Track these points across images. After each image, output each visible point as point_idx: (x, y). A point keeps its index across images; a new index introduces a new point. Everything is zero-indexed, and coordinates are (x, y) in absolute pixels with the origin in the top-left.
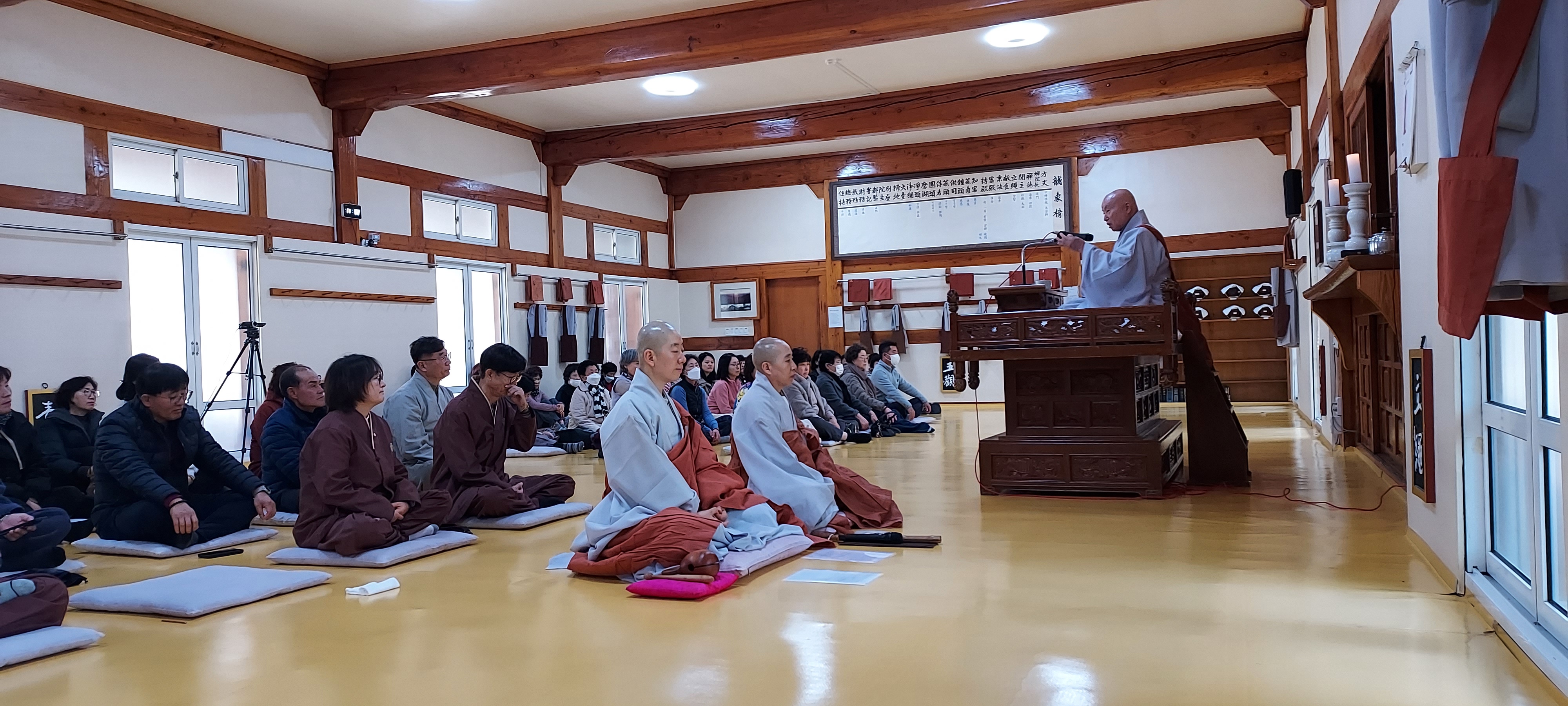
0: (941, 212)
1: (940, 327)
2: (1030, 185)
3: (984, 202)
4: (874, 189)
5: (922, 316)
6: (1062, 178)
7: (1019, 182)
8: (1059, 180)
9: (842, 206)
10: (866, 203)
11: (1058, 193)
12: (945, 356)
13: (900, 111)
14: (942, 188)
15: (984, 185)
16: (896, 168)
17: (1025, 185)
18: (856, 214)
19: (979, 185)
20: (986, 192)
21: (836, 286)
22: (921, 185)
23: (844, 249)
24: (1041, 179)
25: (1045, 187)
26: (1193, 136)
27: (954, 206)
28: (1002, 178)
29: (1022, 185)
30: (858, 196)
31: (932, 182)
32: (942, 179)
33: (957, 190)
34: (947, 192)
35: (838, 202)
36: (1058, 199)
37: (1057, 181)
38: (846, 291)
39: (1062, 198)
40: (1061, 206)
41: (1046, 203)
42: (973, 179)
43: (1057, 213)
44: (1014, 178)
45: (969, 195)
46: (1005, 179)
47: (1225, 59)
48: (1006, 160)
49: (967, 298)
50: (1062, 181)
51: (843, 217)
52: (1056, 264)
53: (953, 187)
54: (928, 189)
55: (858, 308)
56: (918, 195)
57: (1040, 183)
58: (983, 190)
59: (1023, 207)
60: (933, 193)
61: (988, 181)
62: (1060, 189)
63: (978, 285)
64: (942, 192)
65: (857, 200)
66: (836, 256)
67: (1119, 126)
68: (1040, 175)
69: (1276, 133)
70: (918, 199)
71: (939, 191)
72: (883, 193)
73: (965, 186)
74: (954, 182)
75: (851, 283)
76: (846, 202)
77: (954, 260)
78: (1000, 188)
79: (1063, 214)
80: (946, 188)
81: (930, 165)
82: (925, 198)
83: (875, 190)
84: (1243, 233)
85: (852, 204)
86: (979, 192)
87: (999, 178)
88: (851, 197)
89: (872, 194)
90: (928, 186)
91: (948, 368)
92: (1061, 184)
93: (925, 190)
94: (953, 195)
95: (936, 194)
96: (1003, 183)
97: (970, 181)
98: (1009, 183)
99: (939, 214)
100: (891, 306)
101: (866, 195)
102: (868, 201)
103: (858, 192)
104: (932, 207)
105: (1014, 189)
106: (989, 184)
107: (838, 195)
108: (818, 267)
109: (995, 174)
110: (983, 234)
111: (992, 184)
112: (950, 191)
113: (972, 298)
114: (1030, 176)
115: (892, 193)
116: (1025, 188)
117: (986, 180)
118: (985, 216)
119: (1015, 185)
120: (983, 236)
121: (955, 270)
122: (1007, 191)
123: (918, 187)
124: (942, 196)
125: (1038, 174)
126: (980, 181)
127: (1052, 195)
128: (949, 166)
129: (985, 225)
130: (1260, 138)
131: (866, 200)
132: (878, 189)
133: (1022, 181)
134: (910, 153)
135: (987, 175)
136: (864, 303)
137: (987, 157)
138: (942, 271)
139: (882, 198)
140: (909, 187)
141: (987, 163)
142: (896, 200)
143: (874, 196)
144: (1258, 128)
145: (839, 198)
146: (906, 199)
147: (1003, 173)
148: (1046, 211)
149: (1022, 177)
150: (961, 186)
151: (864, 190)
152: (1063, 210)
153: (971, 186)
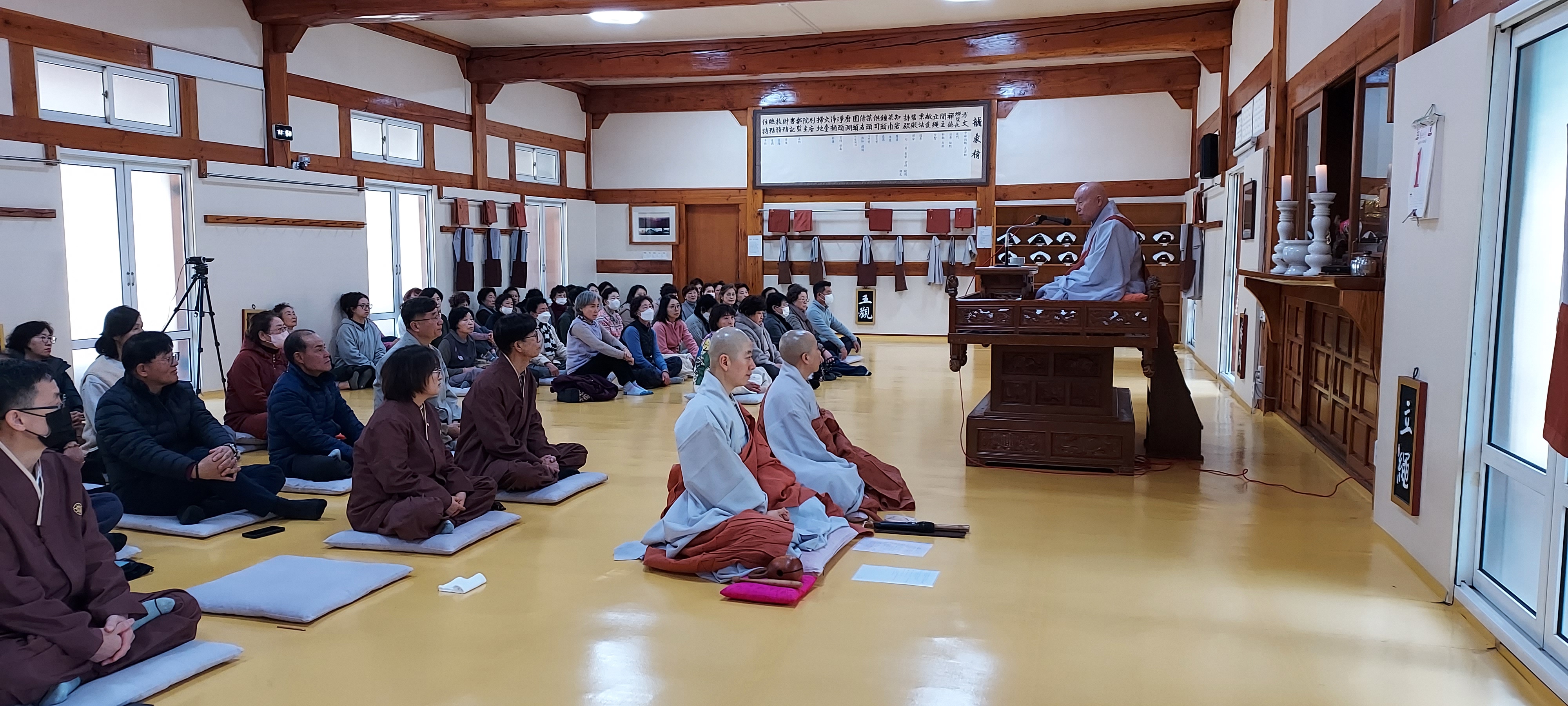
0: (863, 146)
1: (858, 260)
2: (950, 125)
3: (906, 139)
4: (798, 119)
5: (840, 248)
6: (982, 120)
7: (940, 121)
8: (979, 121)
9: (765, 135)
10: (789, 133)
11: (977, 135)
12: (861, 288)
13: (840, 51)
14: (866, 123)
15: (907, 122)
16: (820, 99)
17: (946, 125)
18: (779, 144)
19: (901, 122)
20: (908, 130)
21: (756, 215)
22: (845, 118)
23: (767, 178)
24: (962, 120)
25: (965, 128)
26: (1107, 86)
27: (877, 142)
28: (924, 117)
29: (943, 124)
30: (782, 126)
31: (856, 116)
32: (866, 113)
33: (880, 125)
34: (869, 127)
35: (762, 131)
36: (977, 140)
37: (977, 123)
38: (766, 221)
39: (981, 139)
40: (979, 147)
41: (966, 143)
42: (896, 116)
43: (976, 154)
44: (936, 117)
45: (891, 131)
46: (927, 117)
47: (1156, 23)
48: (928, 99)
49: (885, 233)
50: (982, 123)
51: (766, 146)
52: (972, 204)
53: (876, 122)
54: (852, 123)
55: (778, 238)
56: (841, 128)
57: (961, 123)
58: (905, 127)
59: (943, 146)
60: (856, 128)
61: (911, 118)
62: (979, 130)
63: (896, 221)
64: (865, 127)
65: (780, 130)
66: (757, 184)
67: (1039, 72)
68: (961, 116)
69: (1185, 87)
70: (842, 132)
71: (862, 126)
72: (806, 124)
73: (888, 122)
74: (878, 118)
75: (772, 213)
76: (769, 131)
77: (875, 195)
78: (922, 126)
79: (980, 155)
80: (869, 123)
81: (854, 99)
82: (849, 131)
83: (799, 121)
84: (1148, 182)
85: (776, 134)
86: (901, 129)
87: (922, 116)
88: (775, 126)
89: (795, 125)
90: (851, 120)
91: (863, 301)
92: (981, 126)
93: (848, 124)
94: (876, 130)
95: (859, 128)
96: (925, 121)
97: (892, 118)
98: (931, 122)
99: (861, 148)
100: (810, 238)
101: (790, 125)
102: (791, 131)
103: (782, 122)
104: (854, 141)
105: (935, 128)
106: (911, 121)
107: (762, 123)
108: (738, 195)
109: (917, 112)
110: (903, 171)
111: (914, 121)
112: (873, 126)
113: (890, 233)
114: (951, 116)
115: (816, 125)
116: (946, 128)
117: (908, 117)
118: (906, 153)
119: (936, 124)
120: (903, 173)
121: (875, 205)
122: (928, 129)
123: (841, 120)
124: (865, 131)
125: (959, 114)
126: (902, 118)
127: (970, 136)
128: (874, 101)
129: (906, 162)
130: (1169, 92)
131: (789, 130)
132: (802, 120)
133: (944, 120)
134: (834, 85)
135: (910, 112)
136: (784, 234)
137: (911, 94)
138: (862, 205)
139: (805, 129)
140: (833, 119)
141: (910, 100)
142: (820, 132)
143: (798, 127)
144: (1169, 82)
145: (763, 126)
146: (830, 131)
147: (926, 111)
148: (965, 152)
149: (943, 116)
150: (883, 122)
151: (788, 120)
152: (981, 151)
153: (894, 122)
